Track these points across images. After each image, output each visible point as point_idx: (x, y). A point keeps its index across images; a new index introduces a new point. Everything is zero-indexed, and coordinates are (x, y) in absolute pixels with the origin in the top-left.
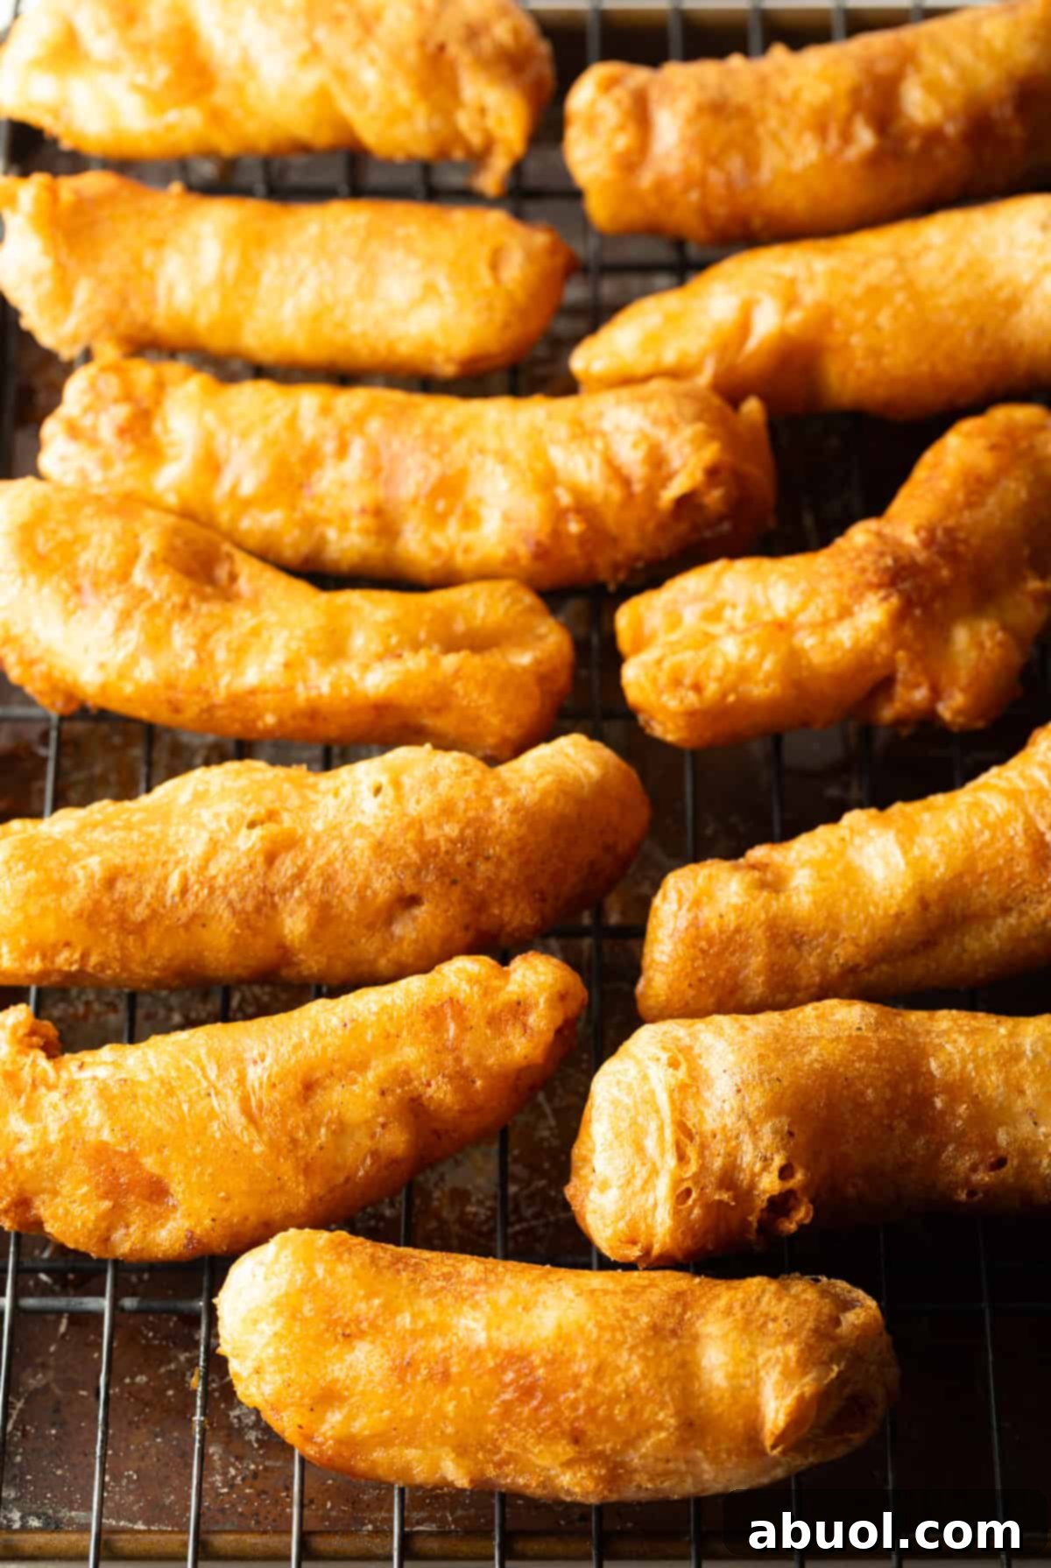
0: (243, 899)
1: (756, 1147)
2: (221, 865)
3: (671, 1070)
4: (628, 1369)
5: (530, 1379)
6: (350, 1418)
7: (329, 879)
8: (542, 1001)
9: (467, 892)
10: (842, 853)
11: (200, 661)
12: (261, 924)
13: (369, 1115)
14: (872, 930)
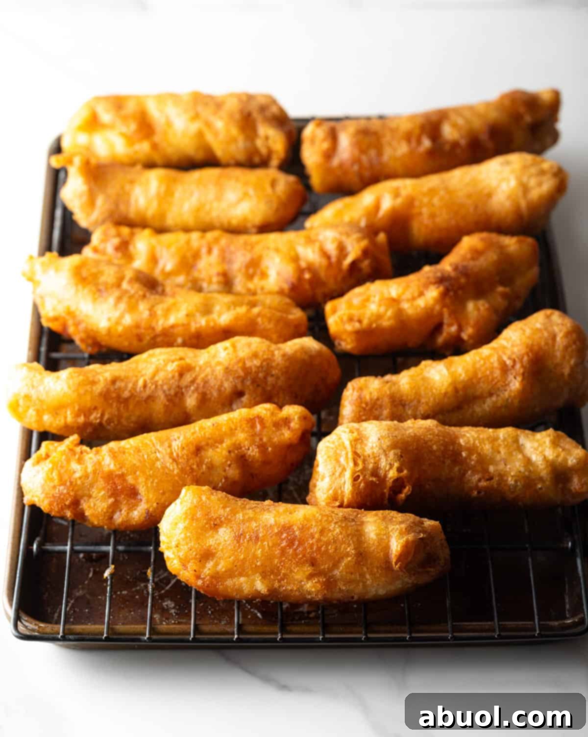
0: (169, 389)
1: (387, 460)
2: (160, 377)
3: (350, 434)
4: (334, 530)
5: (292, 536)
6: (217, 564)
7: (206, 382)
8: (296, 418)
9: (264, 390)
10: (421, 374)
11: (151, 315)
12: (177, 400)
13: (224, 460)
14: (434, 399)
